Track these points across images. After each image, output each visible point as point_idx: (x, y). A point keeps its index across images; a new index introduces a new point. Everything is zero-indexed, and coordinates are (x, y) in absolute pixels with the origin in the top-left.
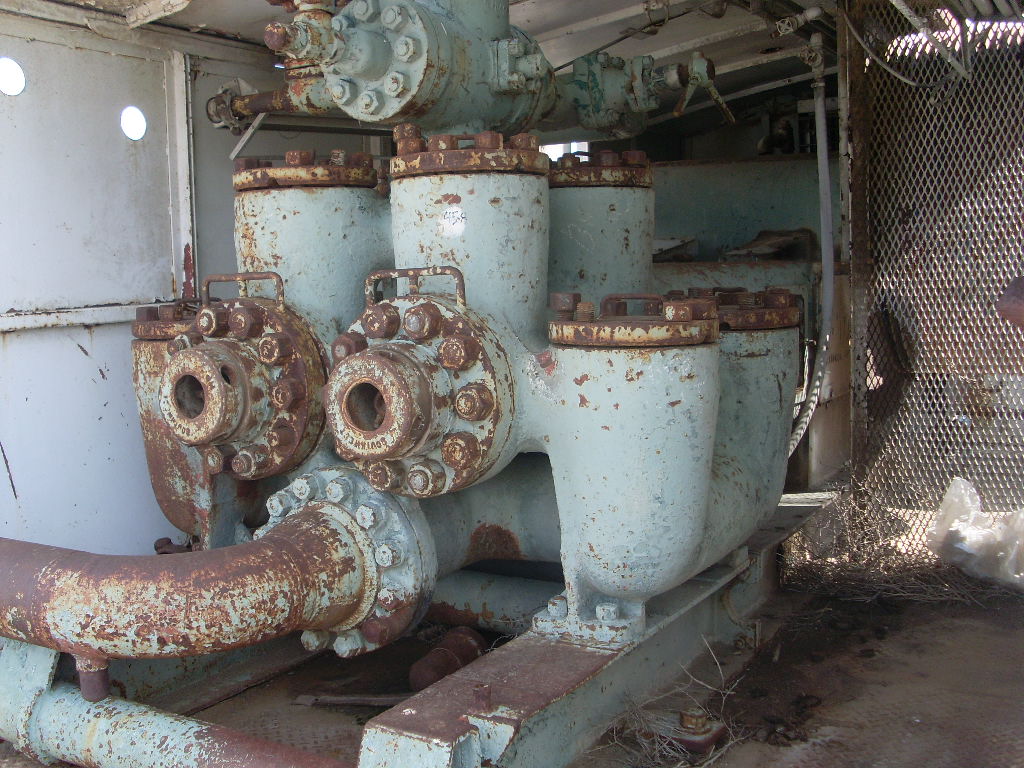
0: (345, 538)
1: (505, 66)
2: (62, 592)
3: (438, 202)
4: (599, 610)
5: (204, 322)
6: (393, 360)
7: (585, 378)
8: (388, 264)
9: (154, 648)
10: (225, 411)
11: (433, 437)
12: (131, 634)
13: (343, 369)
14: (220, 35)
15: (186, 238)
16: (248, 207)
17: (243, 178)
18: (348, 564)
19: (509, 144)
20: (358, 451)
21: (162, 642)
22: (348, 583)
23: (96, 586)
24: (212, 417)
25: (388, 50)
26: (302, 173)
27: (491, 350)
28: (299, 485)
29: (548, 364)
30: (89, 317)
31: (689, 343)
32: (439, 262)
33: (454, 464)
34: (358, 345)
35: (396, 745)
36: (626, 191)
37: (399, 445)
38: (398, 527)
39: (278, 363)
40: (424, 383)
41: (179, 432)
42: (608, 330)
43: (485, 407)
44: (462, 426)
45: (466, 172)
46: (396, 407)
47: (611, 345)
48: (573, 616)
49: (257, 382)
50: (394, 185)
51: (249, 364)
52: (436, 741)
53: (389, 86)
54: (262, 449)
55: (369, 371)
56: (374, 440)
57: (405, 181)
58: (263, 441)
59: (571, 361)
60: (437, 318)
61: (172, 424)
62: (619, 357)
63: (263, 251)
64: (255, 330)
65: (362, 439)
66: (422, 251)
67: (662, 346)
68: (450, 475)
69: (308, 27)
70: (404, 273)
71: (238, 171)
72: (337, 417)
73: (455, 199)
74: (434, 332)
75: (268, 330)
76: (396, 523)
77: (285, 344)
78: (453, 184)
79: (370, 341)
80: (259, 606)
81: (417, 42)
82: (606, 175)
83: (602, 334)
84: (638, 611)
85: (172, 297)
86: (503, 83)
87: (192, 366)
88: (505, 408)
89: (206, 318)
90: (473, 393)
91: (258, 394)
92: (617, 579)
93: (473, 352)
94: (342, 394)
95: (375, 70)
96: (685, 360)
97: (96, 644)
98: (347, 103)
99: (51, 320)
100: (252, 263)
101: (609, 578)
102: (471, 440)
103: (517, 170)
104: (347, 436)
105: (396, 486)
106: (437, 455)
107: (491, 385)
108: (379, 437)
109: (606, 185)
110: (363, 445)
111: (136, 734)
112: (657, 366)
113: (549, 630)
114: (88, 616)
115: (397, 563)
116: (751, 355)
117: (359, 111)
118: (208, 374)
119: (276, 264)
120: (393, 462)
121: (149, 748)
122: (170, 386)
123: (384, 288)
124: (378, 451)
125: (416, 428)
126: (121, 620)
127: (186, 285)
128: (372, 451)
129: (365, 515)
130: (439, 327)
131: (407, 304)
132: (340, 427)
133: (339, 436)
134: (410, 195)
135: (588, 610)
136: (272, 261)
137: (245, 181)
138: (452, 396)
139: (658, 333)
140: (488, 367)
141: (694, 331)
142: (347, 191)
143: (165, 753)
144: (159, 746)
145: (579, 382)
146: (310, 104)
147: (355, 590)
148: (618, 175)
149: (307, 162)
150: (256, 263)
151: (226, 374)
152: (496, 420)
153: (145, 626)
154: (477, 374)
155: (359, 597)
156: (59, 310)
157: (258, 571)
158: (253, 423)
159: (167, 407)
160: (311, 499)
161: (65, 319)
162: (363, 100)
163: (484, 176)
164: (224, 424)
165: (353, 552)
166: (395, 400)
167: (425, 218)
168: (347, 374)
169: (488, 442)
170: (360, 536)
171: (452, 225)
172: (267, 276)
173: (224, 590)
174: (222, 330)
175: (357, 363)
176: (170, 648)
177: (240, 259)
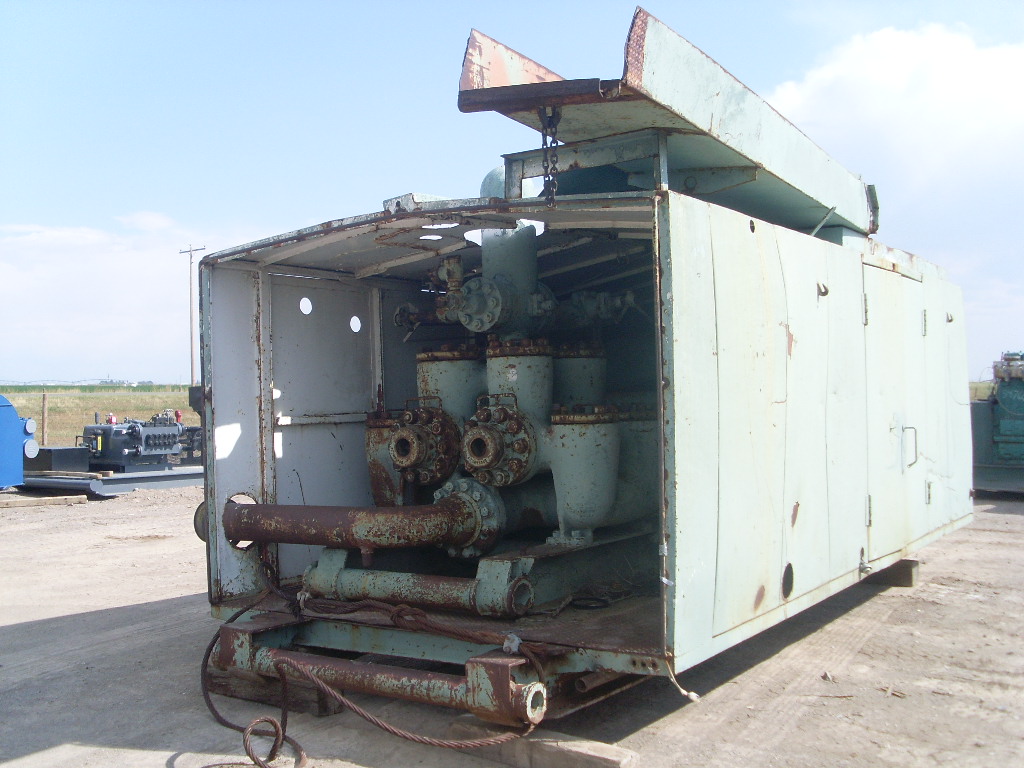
0: (468, 505)
1: (535, 306)
2: (359, 519)
3: (506, 367)
4: (573, 533)
5: (407, 417)
6: (490, 429)
7: (564, 436)
8: (485, 392)
9: (395, 541)
10: (419, 453)
11: (505, 460)
12: (387, 535)
13: (468, 435)
14: (396, 278)
15: (379, 381)
16: (425, 369)
17: (422, 356)
18: (470, 515)
19: (535, 344)
20: (475, 466)
21: (399, 538)
22: (470, 523)
23: (374, 516)
24: (413, 456)
25: (485, 303)
26: (449, 354)
27: (527, 426)
28: (449, 485)
29: (550, 432)
30: (337, 419)
31: (605, 422)
32: (507, 392)
33: (513, 471)
34: (474, 424)
36: (591, 360)
37: (492, 462)
38: (490, 501)
39: (440, 434)
40: (501, 438)
42: (572, 417)
43: (525, 448)
44: (516, 455)
45: (517, 355)
46: (491, 447)
47: (573, 423)
48: (562, 536)
49: (431, 441)
50: (488, 360)
51: (428, 434)
53: (486, 319)
54: (432, 471)
55: (479, 434)
56: (482, 460)
57: (493, 359)
58: (434, 468)
59: (559, 429)
60: (506, 413)
61: (394, 459)
62: (577, 428)
63: (432, 387)
64: (429, 421)
65: (477, 460)
66: (500, 387)
67: (593, 423)
68: (512, 476)
69: (454, 297)
70: (493, 396)
71: (419, 353)
72: (467, 453)
73: (513, 367)
74: (505, 419)
75: (435, 420)
76: (489, 499)
77: (443, 425)
78: (513, 360)
79: (479, 423)
80: (436, 526)
81: (497, 299)
82: (582, 352)
83: (570, 418)
84: (589, 534)
85: (372, 411)
86: (535, 313)
87: (404, 435)
88: (533, 449)
89: (408, 415)
90: (520, 442)
91: (431, 447)
92: (578, 517)
93: (520, 426)
94: (469, 444)
95: (480, 311)
96: (603, 428)
97: (372, 539)
98: (468, 324)
99: (322, 420)
101: (575, 517)
102: (519, 461)
103: (538, 354)
104: (471, 460)
105: (489, 482)
106: (506, 469)
107: (527, 439)
108: (484, 459)
109: (582, 357)
110: (478, 463)
111: (385, 579)
112: (591, 430)
113: (553, 542)
114: (370, 528)
115: (489, 516)
116: (644, 431)
117: (473, 327)
118: (411, 438)
119: (438, 393)
120: (489, 470)
122: (394, 444)
123: (486, 402)
124: (483, 465)
125: (498, 455)
126: (384, 529)
127: (379, 404)
128: (481, 465)
129: (477, 495)
130: (507, 417)
131: (494, 408)
132: (468, 456)
133: (467, 460)
134: (495, 365)
135: (568, 533)
136: (436, 391)
138: (512, 444)
139: (591, 418)
140: (526, 432)
141: (606, 417)
142: (467, 362)
143: (399, 583)
144: (396, 581)
145: (562, 438)
146: (447, 319)
147: (472, 526)
148: (587, 352)
149: (450, 350)
150: (428, 393)
151: (419, 437)
152: (529, 453)
153: (393, 531)
154: (522, 435)
155: (474, 529)
156: (325, 415)
157: (436, 513)
158: (429, 459)
159: (393, 453)
160: (453, 491)
161: (328, 420)
162: (474, 323)
163: (524, 358)
164: (418, 458)
165: (471, 510)
166: (490, 444)
167: (501, 373)
168: (470, 436)
169: (527, 462)
170: (474, 504)
171: (512, 376)
172: (435, 397)
173: (423, 519)
174: (414, 421)
175: (475, 431)
176: (402, 541)
177: (420, 391)
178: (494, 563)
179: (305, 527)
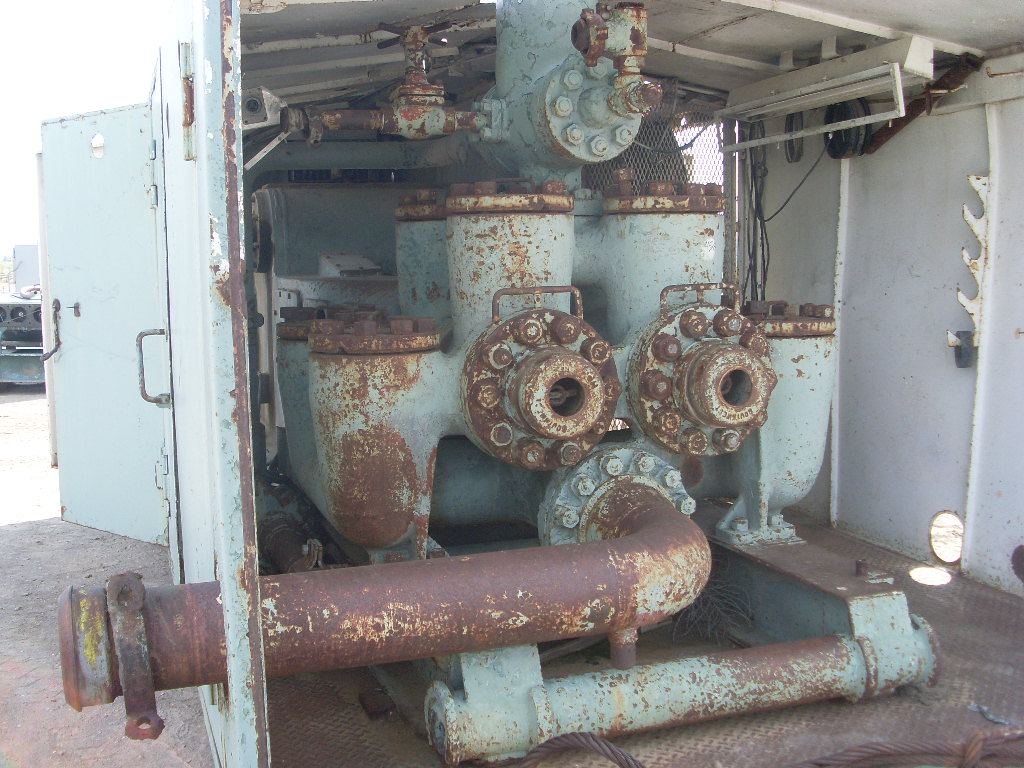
2: (647, 571)
3: (702, 234)
5: (533, 331)
7: (801, 357)
13: (720, 361)
16: (520, 229)
20: (730, 421)
23: (667, 558)
26: (565, 201)
28: (615, 464)
32: (701, 280)
35: (873, 605)
41: (553, 430)
42: (816, 324)
52: (895, 593)
53: (624, 137)
55: (741, 361)
56: (743, 412)
57: (673, 217)
61: (545, 424)
62: (822, 343)
63: (536, 267)
65: (733, 412)
66: (687, 270)
70: (694, 287)
72: (714, 398)
73: (711, 234)
74: (741, 331)
78: (711, 221)
83: (813, 327)
87: (572, 370)
89: (535, 327)
92: (798, 492)
94: (718, 379)
100: (522, 279)
101: (793, 492)
104: (721, 411)
108: (747, 408)
110: (734, 416)
111: (664, 683)
113: (750, 541)
114: (671, 584)
118: (589, 375)
119: (546, 279)
121: (686, 686)
122: (545, 389)
124: (746, 419)
128: (740, 420)
132: (716, 405)
133: (715, 412)
136: (544, 276)
137: (518, 204)
143: (702, 684)
144: (694, 681)
145: (796, 361)
146: (422, 130)
150: (525, 279)
159: (540, 409)
166: (760, 380)
167: (692, 246)
168: (723, 364)
171: (709, 252)
172: (568, 289)
175: (731, 356)
178: (875, 601)
179: (496, 615)
